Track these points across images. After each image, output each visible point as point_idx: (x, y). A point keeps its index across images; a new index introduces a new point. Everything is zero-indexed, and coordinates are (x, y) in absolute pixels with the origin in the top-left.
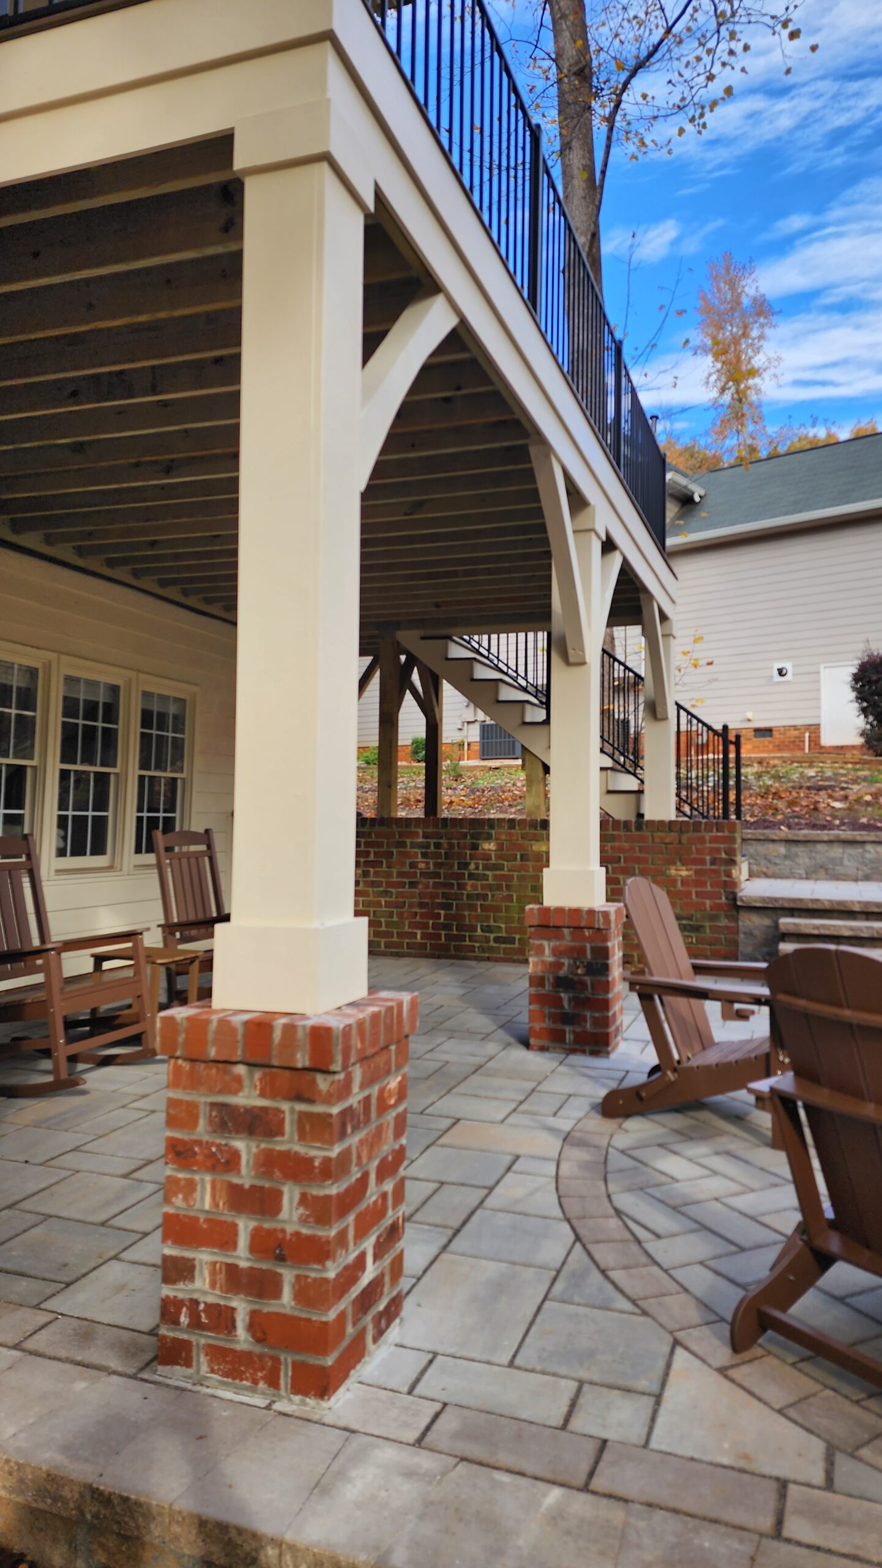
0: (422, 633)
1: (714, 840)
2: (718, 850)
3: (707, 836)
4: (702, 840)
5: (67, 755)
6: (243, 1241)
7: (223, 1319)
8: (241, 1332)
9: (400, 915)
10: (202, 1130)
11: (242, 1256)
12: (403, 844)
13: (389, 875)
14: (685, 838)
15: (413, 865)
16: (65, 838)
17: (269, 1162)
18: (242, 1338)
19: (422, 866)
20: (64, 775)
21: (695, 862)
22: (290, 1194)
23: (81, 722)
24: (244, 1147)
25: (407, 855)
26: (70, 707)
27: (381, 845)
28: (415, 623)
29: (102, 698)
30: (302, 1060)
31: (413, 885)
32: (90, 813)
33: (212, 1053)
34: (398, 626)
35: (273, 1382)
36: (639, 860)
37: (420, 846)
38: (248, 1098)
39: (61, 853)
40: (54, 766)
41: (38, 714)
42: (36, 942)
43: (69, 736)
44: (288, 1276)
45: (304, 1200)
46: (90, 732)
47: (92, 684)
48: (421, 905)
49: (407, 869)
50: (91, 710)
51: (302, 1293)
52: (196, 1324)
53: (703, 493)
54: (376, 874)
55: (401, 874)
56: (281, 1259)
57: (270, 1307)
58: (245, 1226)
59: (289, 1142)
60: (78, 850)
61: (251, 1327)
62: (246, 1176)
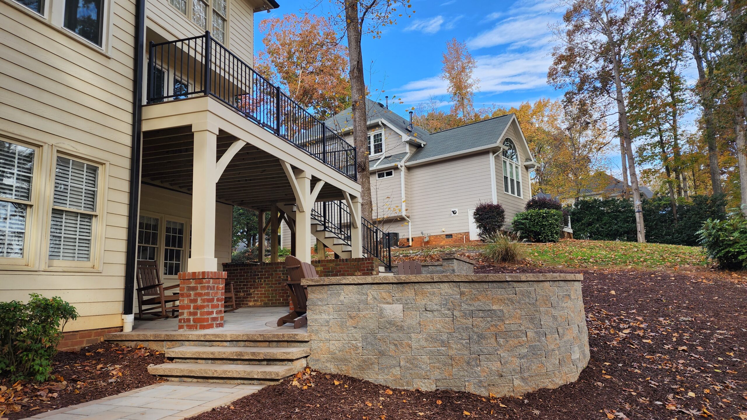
0: (285, 203)
1: (368, 263)
2: (369, 266)
3: (366, 262)
4: (364, 264)
5: (167, 244)
6: (192, 307)
7: (189, 320)
8: (192, 322)
9: (276, 294)
10: (185, 291)
11: (192, 310)
12: (276, 271)
13: (272, 281)
14: (359, 263)
15: (280, 277)
16: (167, 270)
17: (196, 295)
18: (192, 323)
19: (282, 277)
20: (166, 250)
21: (362, 270)
22: (199, 299)
23: (171, 234)
24: (192, 293)
25: (278, 274)
26: (168, 230)
27: (269, 271)
28: (282, 200)
29: (178, 227)
30: (201, 277)
31: (279, 284)
32: (174, 262)
33: (187, 278)
34: (277, 201)
35: (196, 328)
36: (347, 271)
37: (282, 271)
38: (193, 285)
39: (166, 274)
40: (163, 248)
41: (159, 232)
42: (157, 283)
43: (168, 238)
44: (199, 311)
45: (201, 299)
46: (174, 238)
47: (175, 223)
48: (282, 290)
49: (278, 279)
50: (174, 230)
51: (201, 314)
52: (184, 322)
53: (425, 144)
54: (268, 281)
55: (276, 280)
56: (198, 309)
57: (196, 317)
58: (192, 305)
59: (199, 291)
60: (171, 273)
61: (193, 321)
62: (192, 297)
